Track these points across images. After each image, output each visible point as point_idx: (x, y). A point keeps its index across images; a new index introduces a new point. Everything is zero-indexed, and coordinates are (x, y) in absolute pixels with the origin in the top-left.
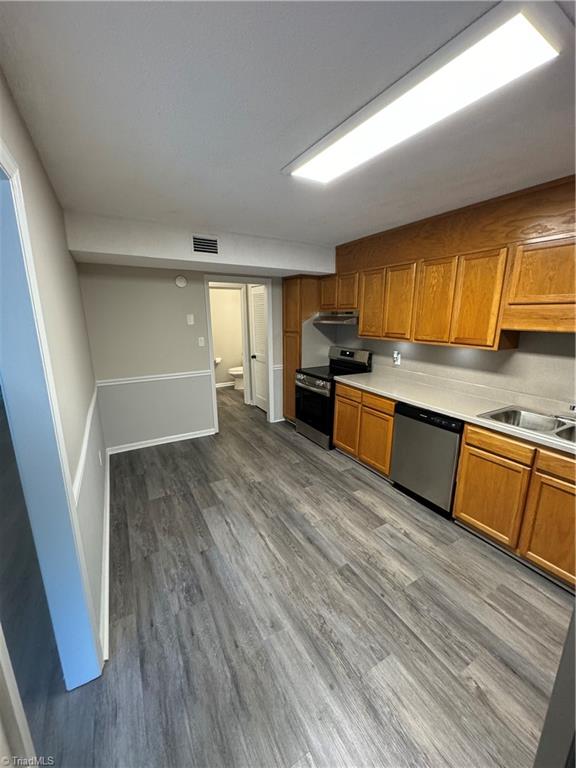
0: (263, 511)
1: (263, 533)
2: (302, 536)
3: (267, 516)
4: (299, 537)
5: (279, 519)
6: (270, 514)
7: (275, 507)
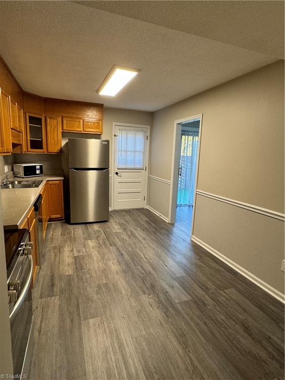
0: (144, 270)
1: (145, 259)
2: (125, 256)
3: (142, 267)
4: (126, 256)
5: (134, 264)
6: (139, 268)
7: (136, 271)
